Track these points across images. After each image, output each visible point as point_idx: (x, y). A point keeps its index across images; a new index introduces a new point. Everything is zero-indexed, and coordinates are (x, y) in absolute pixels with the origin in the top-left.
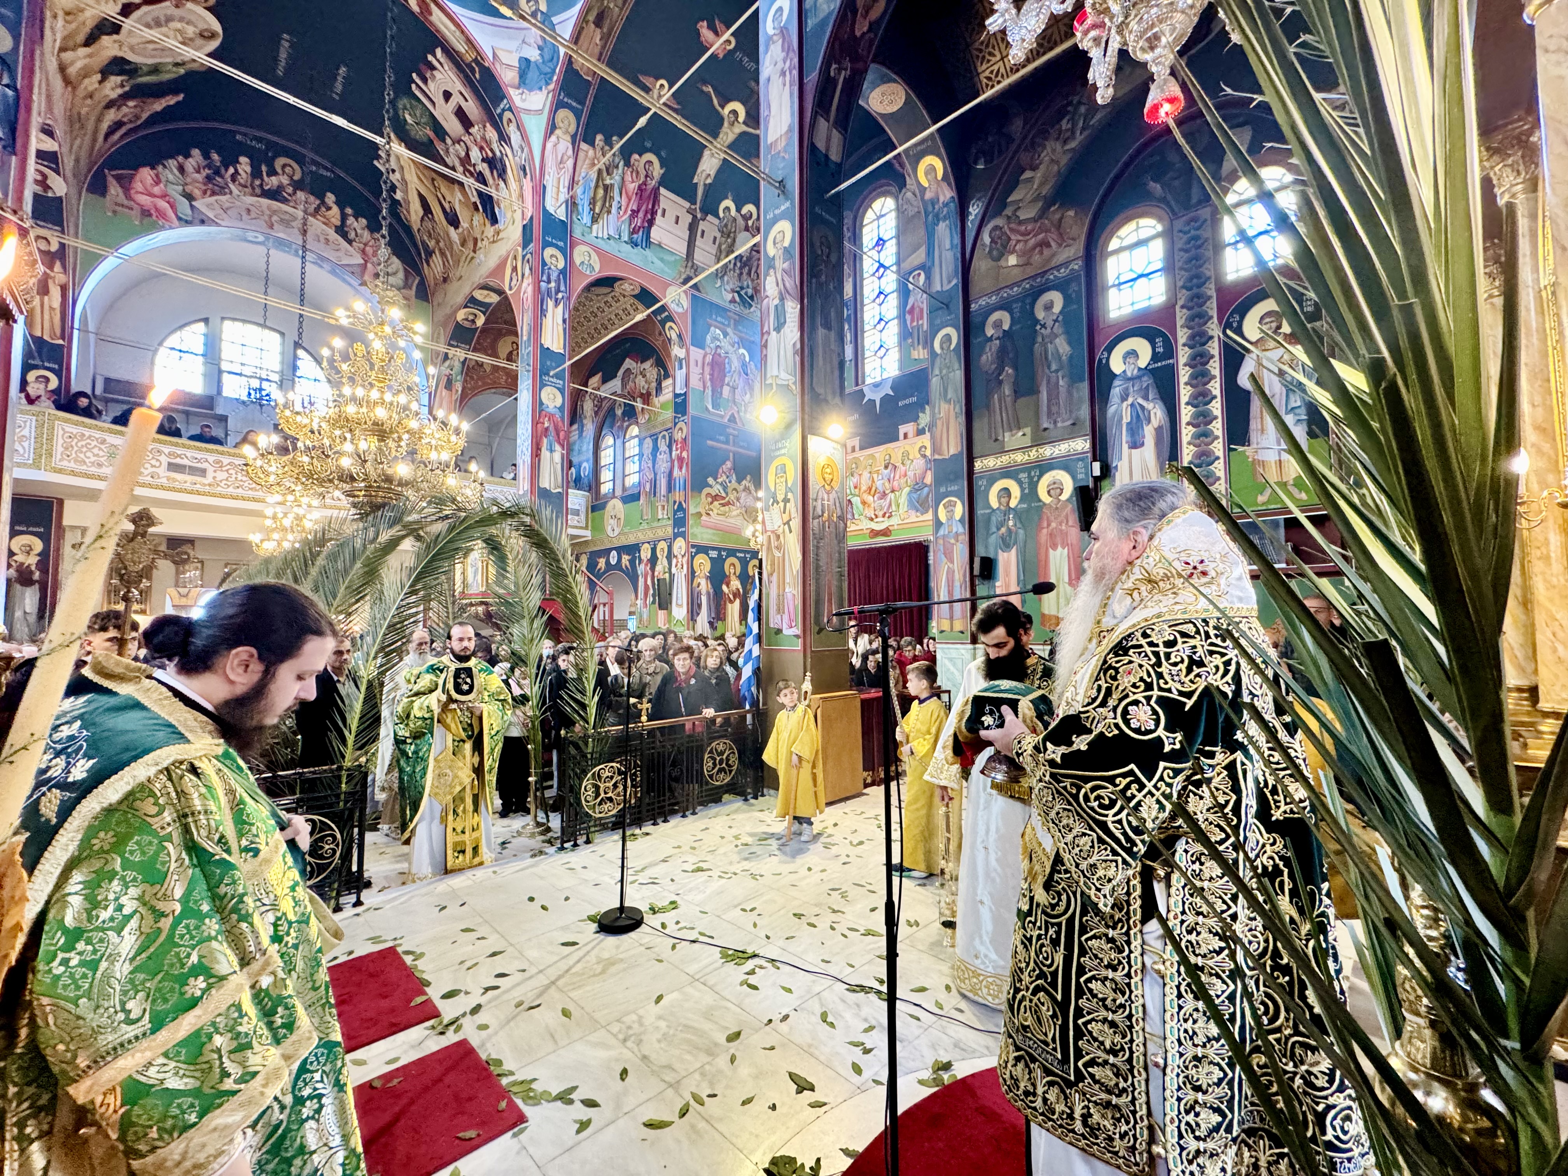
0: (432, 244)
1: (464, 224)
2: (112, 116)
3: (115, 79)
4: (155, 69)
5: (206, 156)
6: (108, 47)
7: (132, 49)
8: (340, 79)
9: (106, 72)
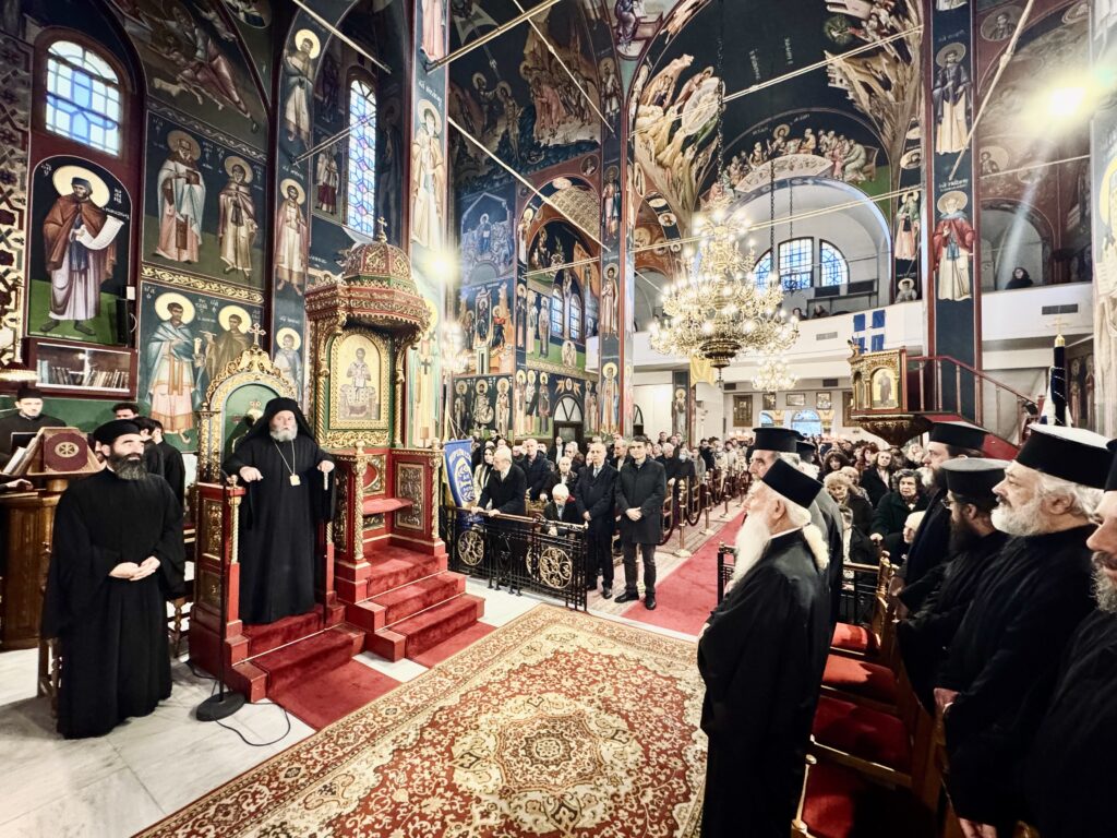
0: (880, 116)
1: (894, 81)
2: (695, 167)
3: (689, 149)
4: (705, 129)
5: (739, 157)
6: (680, 136)
7: (690, 128)
8: (788, 49)
9: (683, 150)
